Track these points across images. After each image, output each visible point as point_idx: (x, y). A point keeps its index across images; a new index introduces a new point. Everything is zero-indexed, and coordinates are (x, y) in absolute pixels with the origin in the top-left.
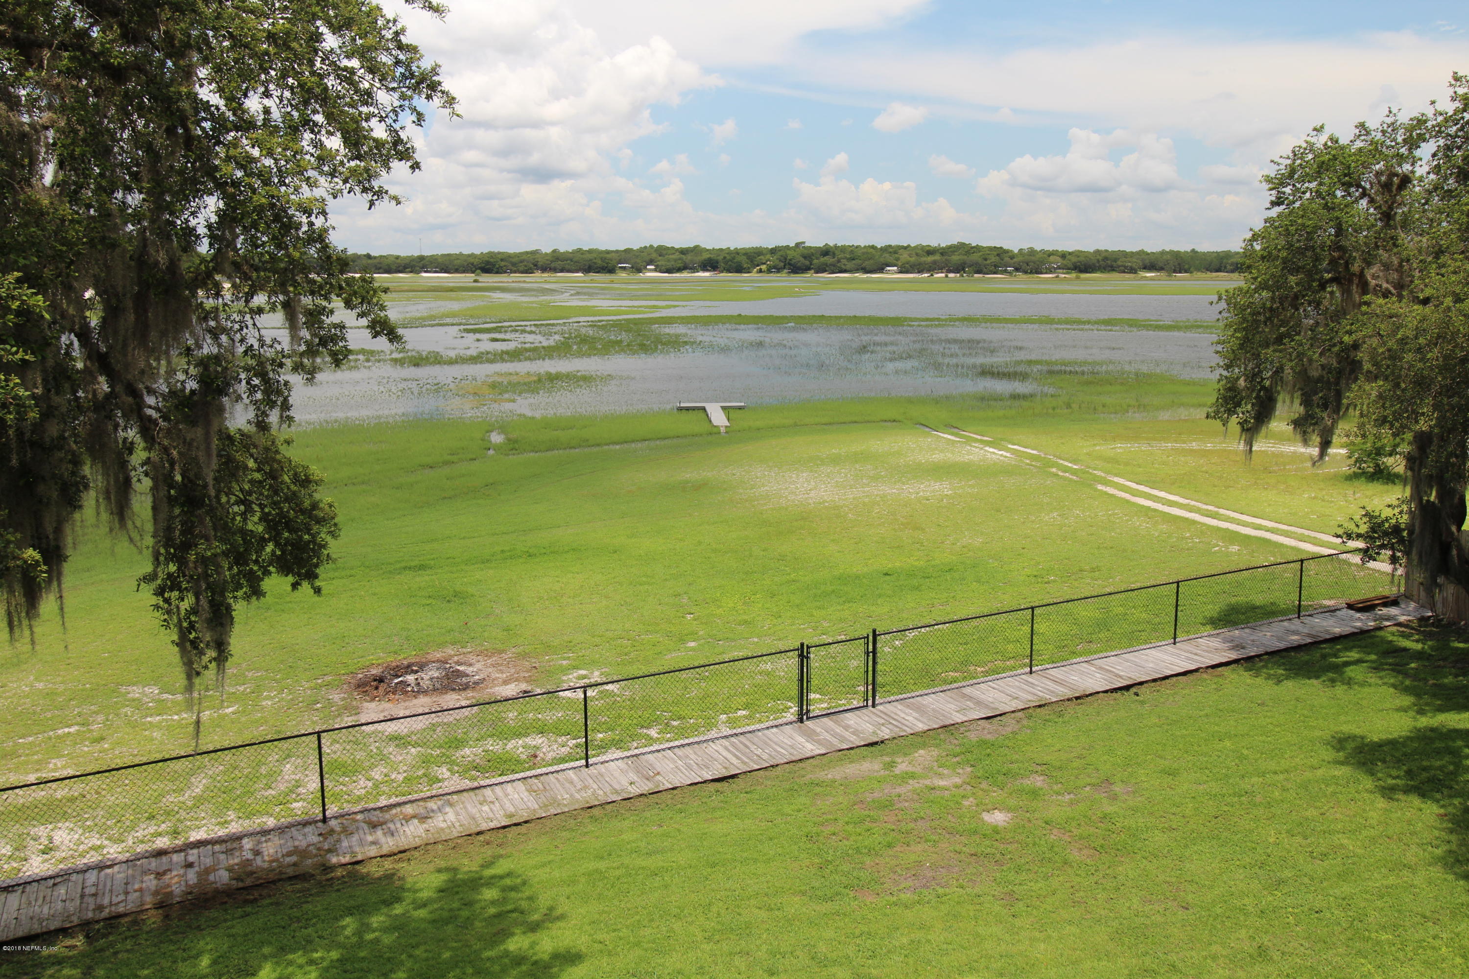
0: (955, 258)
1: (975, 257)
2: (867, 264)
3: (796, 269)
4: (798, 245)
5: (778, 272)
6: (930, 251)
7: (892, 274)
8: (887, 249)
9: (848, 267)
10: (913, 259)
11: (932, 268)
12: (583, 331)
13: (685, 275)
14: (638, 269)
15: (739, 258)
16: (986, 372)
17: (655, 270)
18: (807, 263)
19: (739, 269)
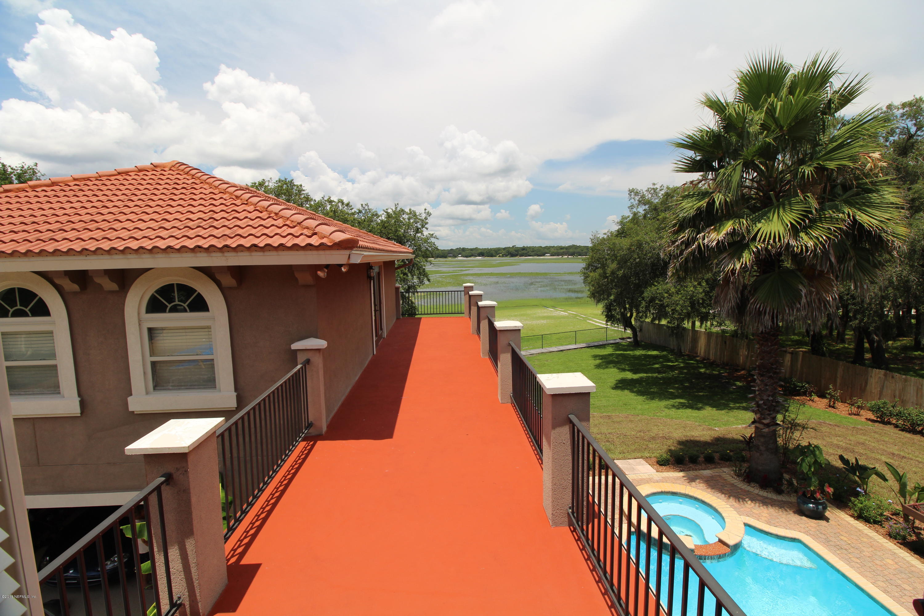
0: (571, 250)
1: (579, 250)
2: (539, 253)
3: (513, 255)
4: (513, 246)
5: (506, 256)
6: (562, 248)
7: (548, 257)
8: (546, 248)
9: (532, 254)
10: (555, 251)
11: (562, 254)
12: (438, 279)
13: (472, 258)
14: (455, 256)
15: (491, 252)
16: (570, 291)
17: (461, 257)
18: (517, 253)
19: (492, 256)
